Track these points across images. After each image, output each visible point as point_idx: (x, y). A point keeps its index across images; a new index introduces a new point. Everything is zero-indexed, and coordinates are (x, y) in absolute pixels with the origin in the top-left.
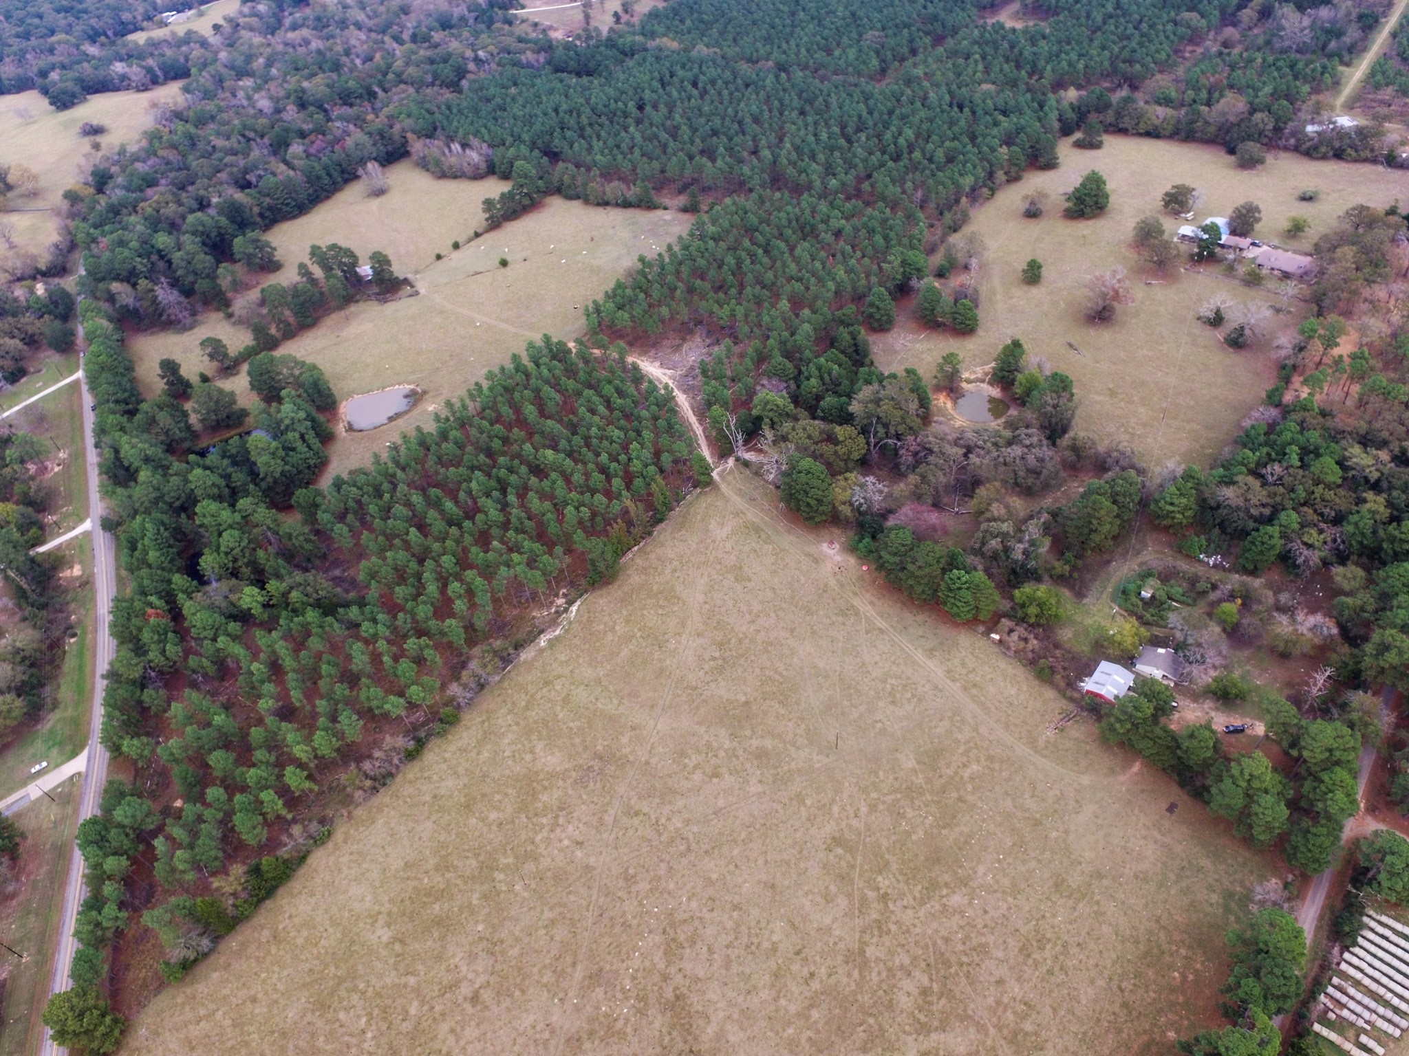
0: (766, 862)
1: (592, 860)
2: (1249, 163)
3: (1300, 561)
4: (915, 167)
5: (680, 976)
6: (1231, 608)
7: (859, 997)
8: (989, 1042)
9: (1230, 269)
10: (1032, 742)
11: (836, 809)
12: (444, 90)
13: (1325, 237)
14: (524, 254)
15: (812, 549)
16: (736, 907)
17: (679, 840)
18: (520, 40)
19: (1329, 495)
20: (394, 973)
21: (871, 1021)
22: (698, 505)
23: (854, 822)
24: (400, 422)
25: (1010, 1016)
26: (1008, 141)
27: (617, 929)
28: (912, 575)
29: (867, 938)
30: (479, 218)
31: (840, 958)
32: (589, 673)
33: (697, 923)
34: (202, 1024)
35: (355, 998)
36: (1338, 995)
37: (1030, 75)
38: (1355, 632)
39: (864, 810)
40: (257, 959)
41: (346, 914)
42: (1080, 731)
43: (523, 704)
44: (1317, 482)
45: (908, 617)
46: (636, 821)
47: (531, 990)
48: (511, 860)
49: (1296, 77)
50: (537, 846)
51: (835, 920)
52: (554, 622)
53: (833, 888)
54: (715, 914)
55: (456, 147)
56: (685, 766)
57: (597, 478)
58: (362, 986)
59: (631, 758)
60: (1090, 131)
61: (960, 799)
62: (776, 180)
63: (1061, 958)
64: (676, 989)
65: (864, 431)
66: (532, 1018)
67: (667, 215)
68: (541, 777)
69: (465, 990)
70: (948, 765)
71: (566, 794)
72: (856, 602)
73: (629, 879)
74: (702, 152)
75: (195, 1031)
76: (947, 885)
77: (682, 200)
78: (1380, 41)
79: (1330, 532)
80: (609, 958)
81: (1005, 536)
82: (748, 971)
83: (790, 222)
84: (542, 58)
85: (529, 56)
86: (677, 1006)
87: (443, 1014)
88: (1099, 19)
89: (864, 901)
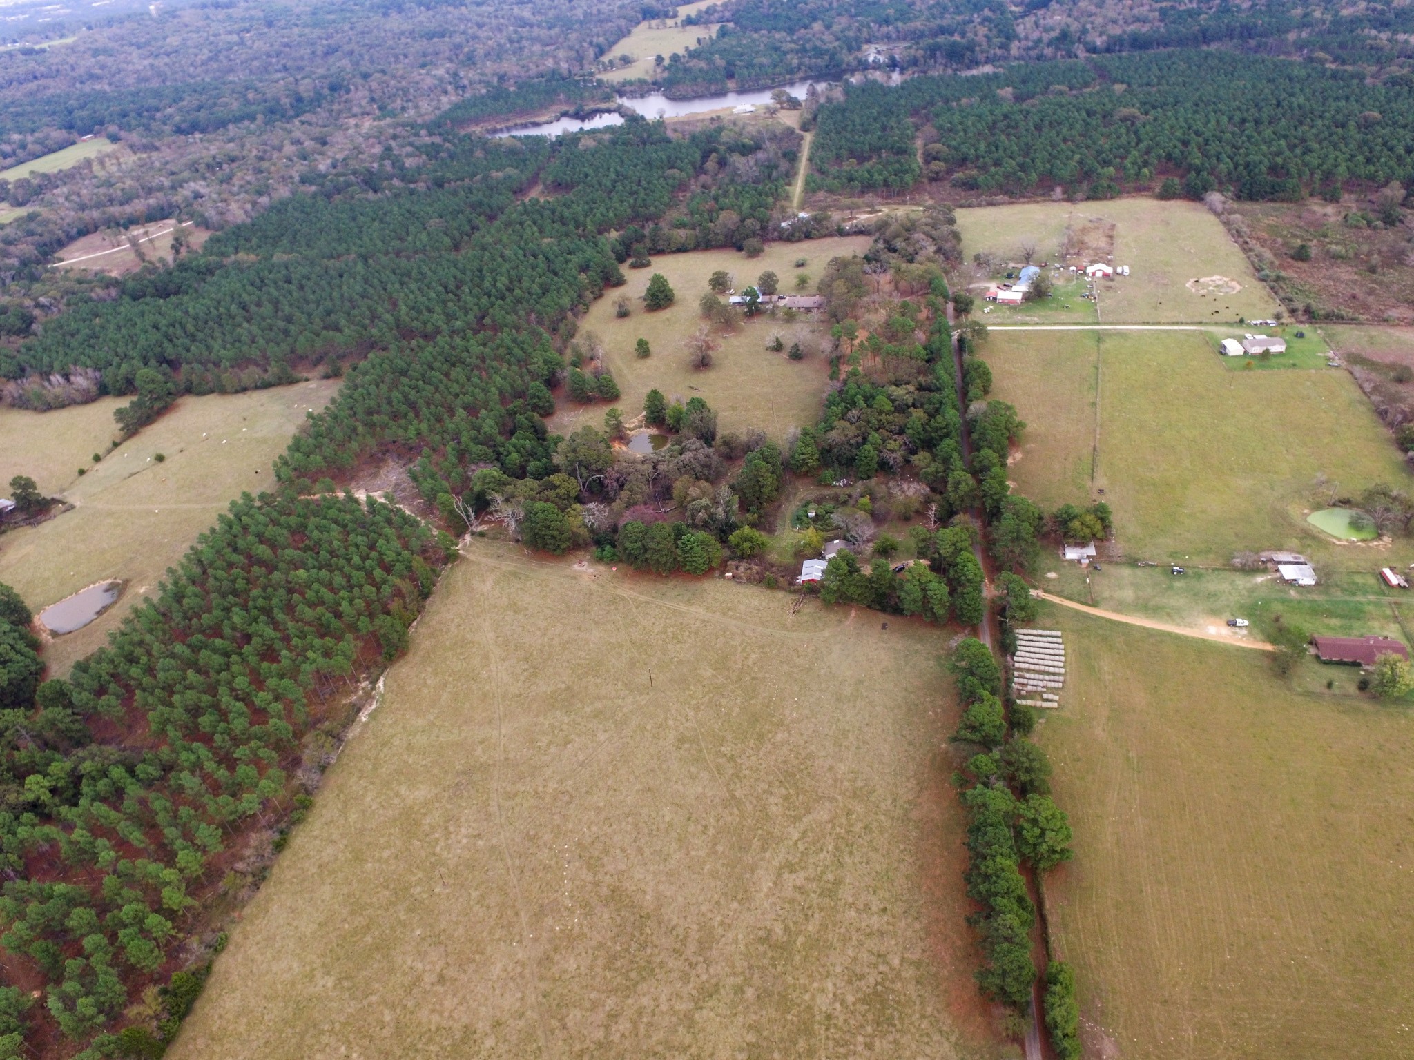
0: (637, 778)
1: (494, 841)
2: (754, 253)
3: (892, 463)
4: (519, 301)
5: (608, 877)
6: (866, 500)
7: (745, 823)
8: (841, 805)
9: (773, 313)
10: (784, 627)
11: (670, 722)
12: (13, 338)
13: (822, 282)
14: (178, 447)
15: (567, 572)
16: (629, 814)
17: (560, 796)
18: (80, 282)
19: (891, 418)
20: (352, 1003)
21: (760, 832)
22: (456, 576)
23: (688, 724)
24: (113, 611)
25: (846, 784)
26: (584, 268)
27: (541, 874)
28: (656, 551)
29: (732, 787)
30: (114, 429)
31: (720, 809)
32: (420, 722)
33: (602, 839)
35: (325, 1039)
36: (1021, 680)
37: (577, 228)
38: (937, 486)
39: (691, 714)
41: (279, 987)
42: (810, 608)
43: (370, 767)
44: (880, 413)
45: (662, 587)
46: (518, 800)
47: (489, 948)
48: (420, 875)
49: (760, 195)
50: (440, 855)
51: (704, 787)
52: (368, 696)
53: (693, 769)
54: (614, 826)
55: (56, 378)
56: (540, 748)
57: (358, 576)
58: (327, 1027)
59: (491, 762)
60: (639, 255)
61: (753, 679)
62: (406, 333)
63: (861, 737)
64: (608, 887)
65: (572, 473)
66: (499, 966)
67: (312, 385)
68: (416, 808)
69: (428, 979)
70: (735, 662)
71: (447, 810)
72: (619, 592)
73: (533, 839)
74: (325, 328)
76: (769, 732)
77: (321, 369)
78: (803, 166)
79: (901, 439)
80: (544, 895)
81: (706, 507)
82: (658, 848)
83: (435, 358)
84: (113, 292)
85: (100, 292)
86: (616, 895)
87: (417, 1005)
88: (609, 184)
89: (718, 767)
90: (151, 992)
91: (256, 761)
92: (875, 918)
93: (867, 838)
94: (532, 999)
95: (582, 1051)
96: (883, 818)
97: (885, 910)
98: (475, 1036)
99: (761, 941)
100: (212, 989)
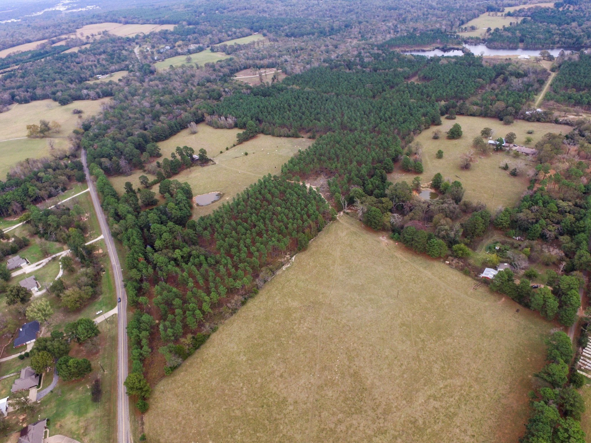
0: (379, 332)
1: (316, 333)
2: (508, 123)
3: (548, 236)
4: (392, 123)
5: (355, 366)
6: (528, 249)
7: (420, 370)
8: (468, 381)
9: (508, 152)
10: (466, 293)
11: (401, 315)
12: (214, 101)
13: (539, 143)
14: (253, 151)
15: (377, 239)
16: (371, 345)
17: (346, 326)
18: (239, 85)
19: (555, 215)
20: (250, 370)
21: (425, 377)
22: (332, 226)
23: (408, 319)
24: (217, 203)
25: (474, 373)
26: (424, 115)
27: (329, 353)
28: (417, 242)
30: (235, 140)
31: (411, 359)
32: (303, 278)
33: (357, 350)
34: (180, 389)
35: (237, 378)
36: (584, 362)
37: (427, 97)
38: (569, 254)
39: (411, 315)
40: (197, 368)
41: (228, 353)
42: (482, 290)
43: (281, 287)
44: (550, 211)
45: (415, 258)
46: (329, 321)
47: (302, 372)
48: (286, 334)
49: (520, 97)
50: (295, 330)
51: (407, 348)
52: (288, 261)
53: (404, 338)
54: (364, 348)
55: (223, 118)
56: (344, 304)
57: (298, 215)
58: (239, 374)
59: (324, 303)
60: (451, 114)
61: (444, 311)
62: (343, 127)
63: (488, 356)
64: (354, 370)
65: (392, 199)
66: (303, 381)
67: (304, 140)
68: (292, 309)
69: (277, 373)
70: (438, 301)
71: (302, 314)
72: (396, 254)
73: (330, 339)
74: (315, 119)
75: (177, 391)
76: (444, 336)
77: (309, 134)
78: (546, 88)
79: (556, 227)
80: (328, 362)
81: (446, 230)
82: (379, 364)
83: (351, 140)
84: (249, 91)
85: (245, 90)
86: (355, 375)
87: (271, 381)
88: (448, 81)
89: (416, 342)
90: (190, 336)
91: (245, 270)
92: (468, 437)
93: (477, 402)
94: (311, 399)
95: (324, 428)
96: (487, 396)
97: (474, 436)
98: (287, 403)
99: (411, 422)
100: (208, 344)
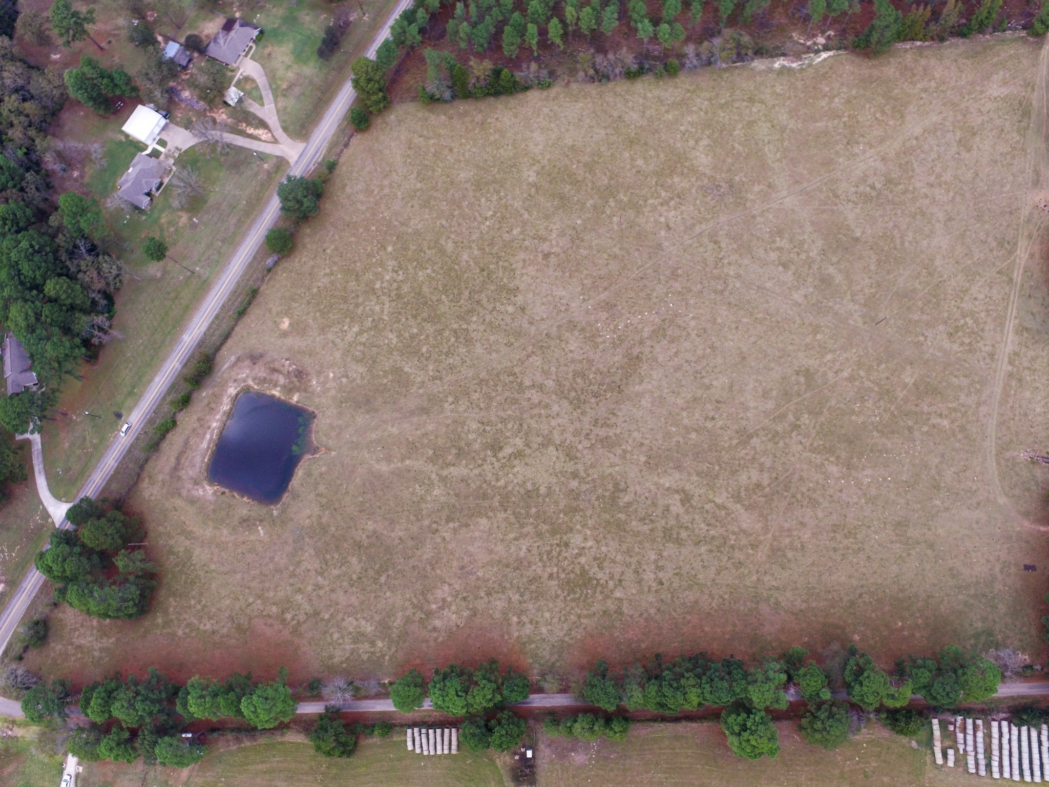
0: (755, 343)
1: (666, 244)
5: (649, 349)
7: (723, 453)
8: (762, 538)
10: (1002, 448)
11: (829, 357)
16: (712, 347)
17: (722, 282)
20: (521, 203)
21: (717, 468)
22: (1008, 48)
25: (787, 540)
27: (642, 294)
29: (761, 433)
31: (736, 427)
32: (783, 117)
33: (684, 333)
34: (422, 139)
35: (495, 197)
36: (970, 727)
39: (845, 374)
40: (467, 128)
41: (523, 146)
43: (723, 101)
46: (711, 246)
47: (575, 280)
48: (625, 199)
50: (646, 206)
51: (756, 408)
52: (806, 53)
53: (774, 393)
54: (698, 339)
56: (774, 242)
58: (502, 194)
59: (748, 204)
61: (910, 429)
63: (850, 551)
64: (641, 353)
66: (564, 293)
68: (686, 164)
69: (545, 247)
70: (930, 405)
71: (690, 190)
73: (674, 275)
75: (417, 140)
76: (838, 458)
80: (624, 304)
82: (684, 383)
86: (634, 361)
87: (527, 248)
89: (783, 417)
90: (487, 65)
92: (652, 576)
93: (729, 565)
94: (543, 326)
95: (515, 374)
96: (754, 578)
97: (662, 584)
98: (512, 298)
99: (616, 485)
100: (512, 101)
